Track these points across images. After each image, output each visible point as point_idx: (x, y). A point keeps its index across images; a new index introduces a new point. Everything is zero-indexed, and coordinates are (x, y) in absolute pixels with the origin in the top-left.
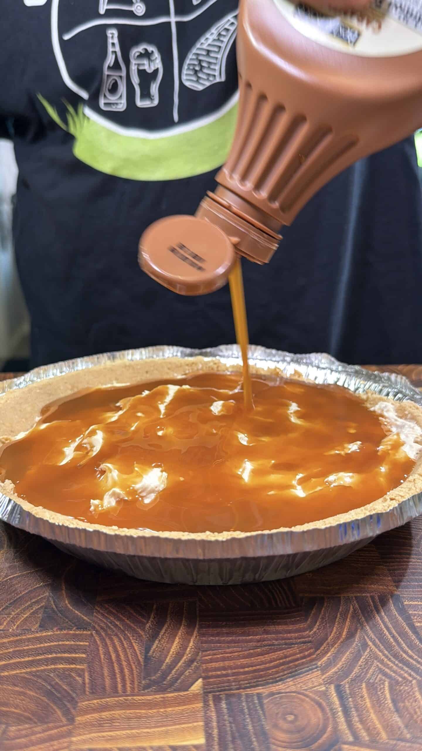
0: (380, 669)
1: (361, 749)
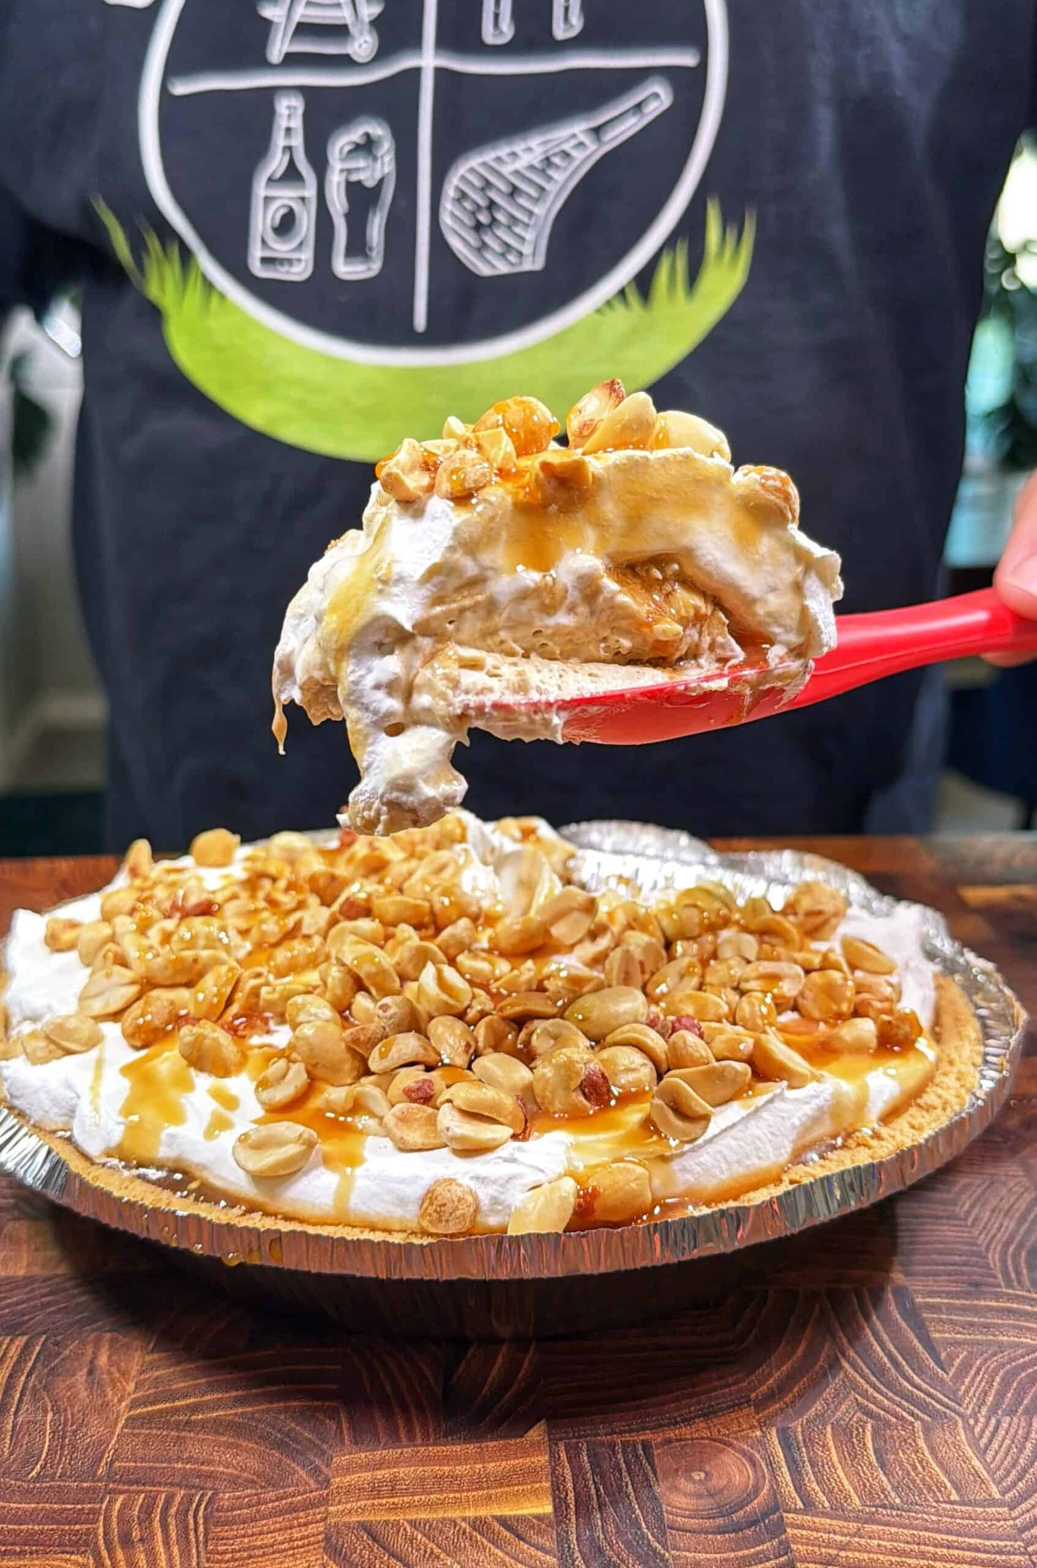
0: (860, 1405)
1: (817, 1520)
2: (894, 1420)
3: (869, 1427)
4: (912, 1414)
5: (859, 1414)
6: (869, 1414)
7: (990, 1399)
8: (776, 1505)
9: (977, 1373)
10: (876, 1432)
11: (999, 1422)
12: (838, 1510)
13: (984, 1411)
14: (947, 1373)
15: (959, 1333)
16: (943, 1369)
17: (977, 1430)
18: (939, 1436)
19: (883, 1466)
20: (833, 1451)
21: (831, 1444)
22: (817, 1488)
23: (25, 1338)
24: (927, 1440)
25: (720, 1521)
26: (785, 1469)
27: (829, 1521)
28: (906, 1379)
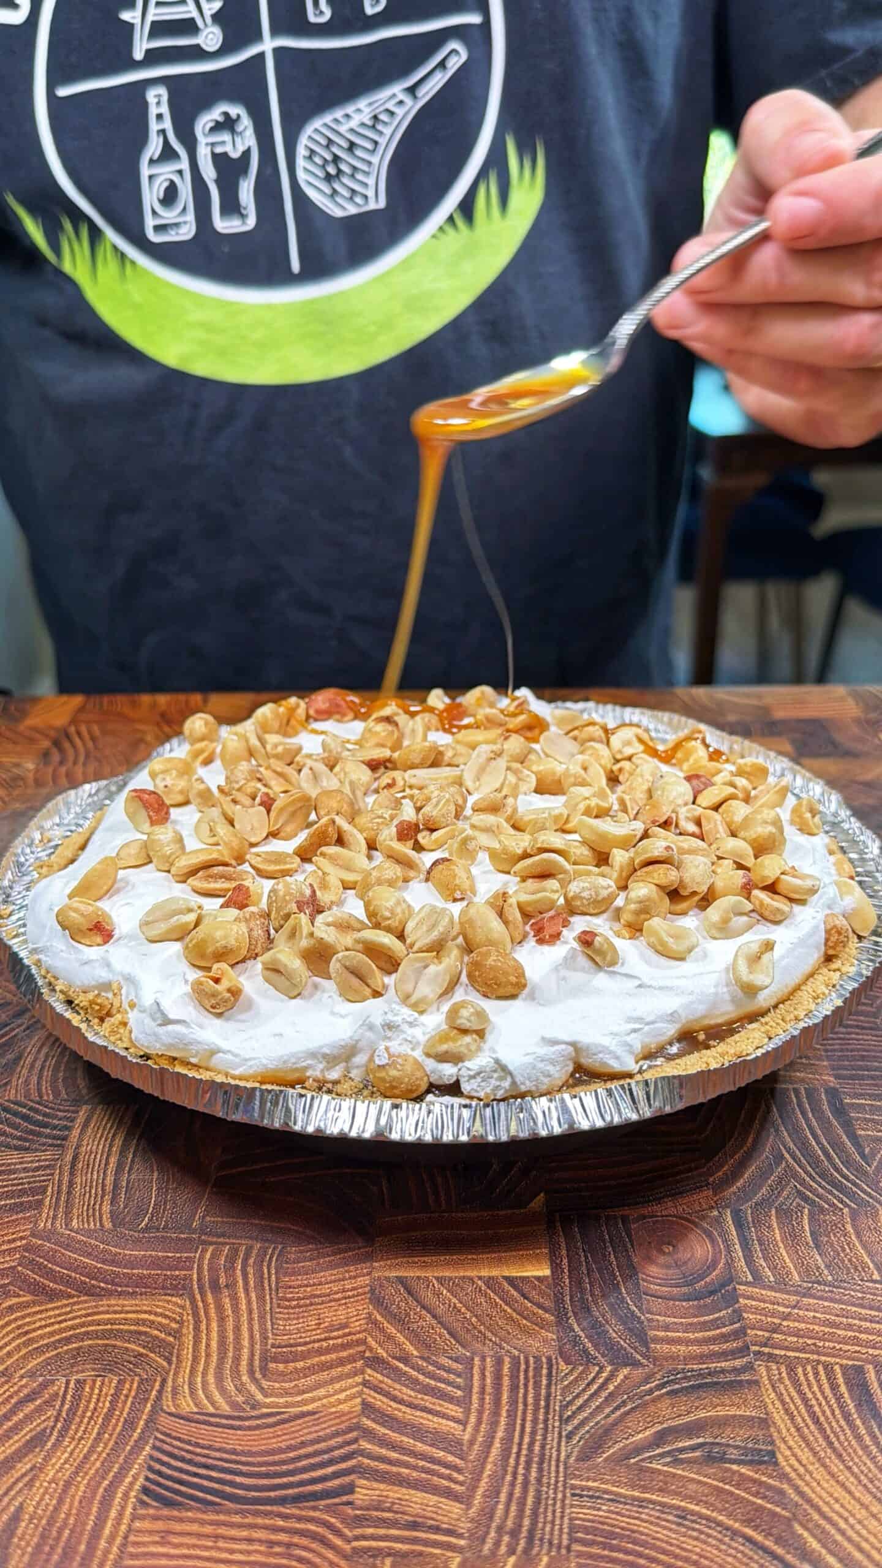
0: (798, 1191)
1: (764, 1292)
2: (826, 1206)
3: (806, 1211)
4: (842, 1202)
5: (797, 1200)
6: (806, 1199)
8: (730, 1279)
10: (812, 1218)
12: (782, 1284)
14: (870, 1167)
15: (880, 1131)
16: (866, 1163)
18: (865, 1222)
19: (817, 1247)
20: (777, 1231)
21: (775, 1225)
22: (764, 1264)
24: (854, 1225)
25: (685, 1290)
26: (737, 1247)
27: (773, 1294)
28: (837, 1170)
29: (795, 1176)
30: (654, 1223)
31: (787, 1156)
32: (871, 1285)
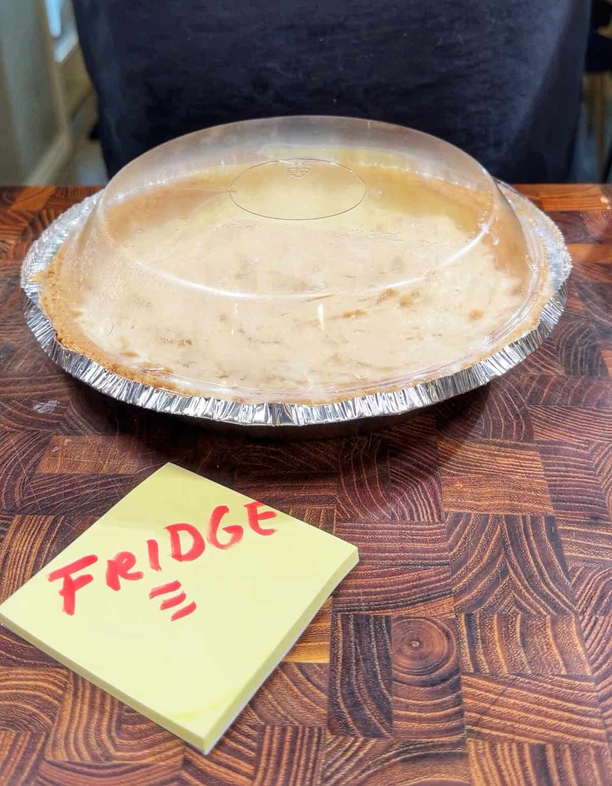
0: (516, 601)
1: (480, 682)
2: (535, 613)
3: (519, 616)
4: (546, 610)
5: (514, 608)
6: (520, 607)
7: (594, 602)
8: (457, 670)
9: (588, 584)
10: (523, 622)
11: (597, 620)
12: (494, 676)
13: (589, 610)
14: (570, 582)
15: (582, 553)
16: (568, 579)
17: (583, 624)
18: (562, 627)
19: (524, 645)
20: (496, 633)
21: (495, 627)
22: (483, 659)
23: (53, 517)
24: (553, 630)
25: (424, 678)
26: (466, 644)
27: (487, 683)
28: (547, 585)
29: (515, 588)
30: (409, 623)
31: (511, 571)
32: (559, 678)
